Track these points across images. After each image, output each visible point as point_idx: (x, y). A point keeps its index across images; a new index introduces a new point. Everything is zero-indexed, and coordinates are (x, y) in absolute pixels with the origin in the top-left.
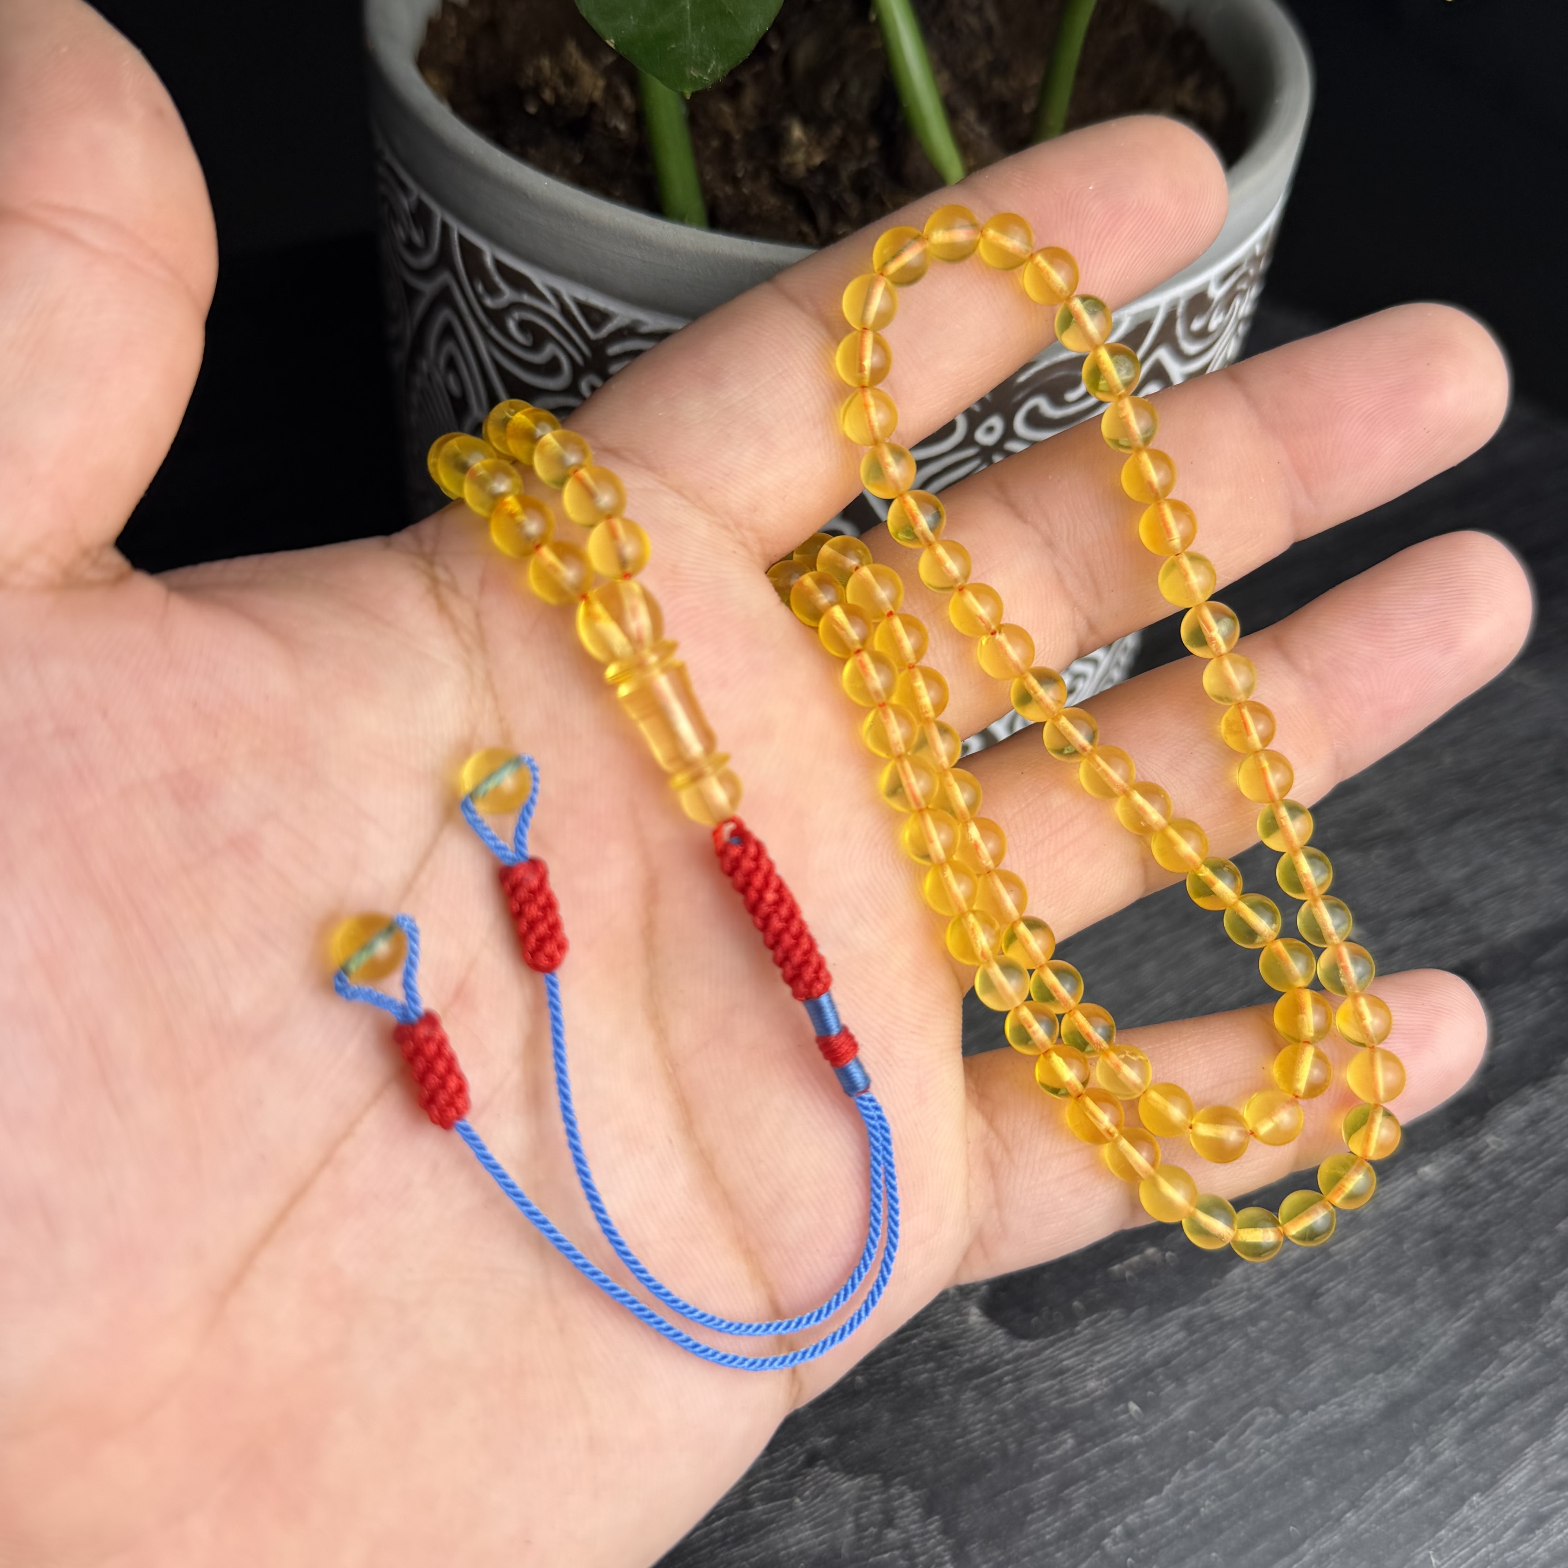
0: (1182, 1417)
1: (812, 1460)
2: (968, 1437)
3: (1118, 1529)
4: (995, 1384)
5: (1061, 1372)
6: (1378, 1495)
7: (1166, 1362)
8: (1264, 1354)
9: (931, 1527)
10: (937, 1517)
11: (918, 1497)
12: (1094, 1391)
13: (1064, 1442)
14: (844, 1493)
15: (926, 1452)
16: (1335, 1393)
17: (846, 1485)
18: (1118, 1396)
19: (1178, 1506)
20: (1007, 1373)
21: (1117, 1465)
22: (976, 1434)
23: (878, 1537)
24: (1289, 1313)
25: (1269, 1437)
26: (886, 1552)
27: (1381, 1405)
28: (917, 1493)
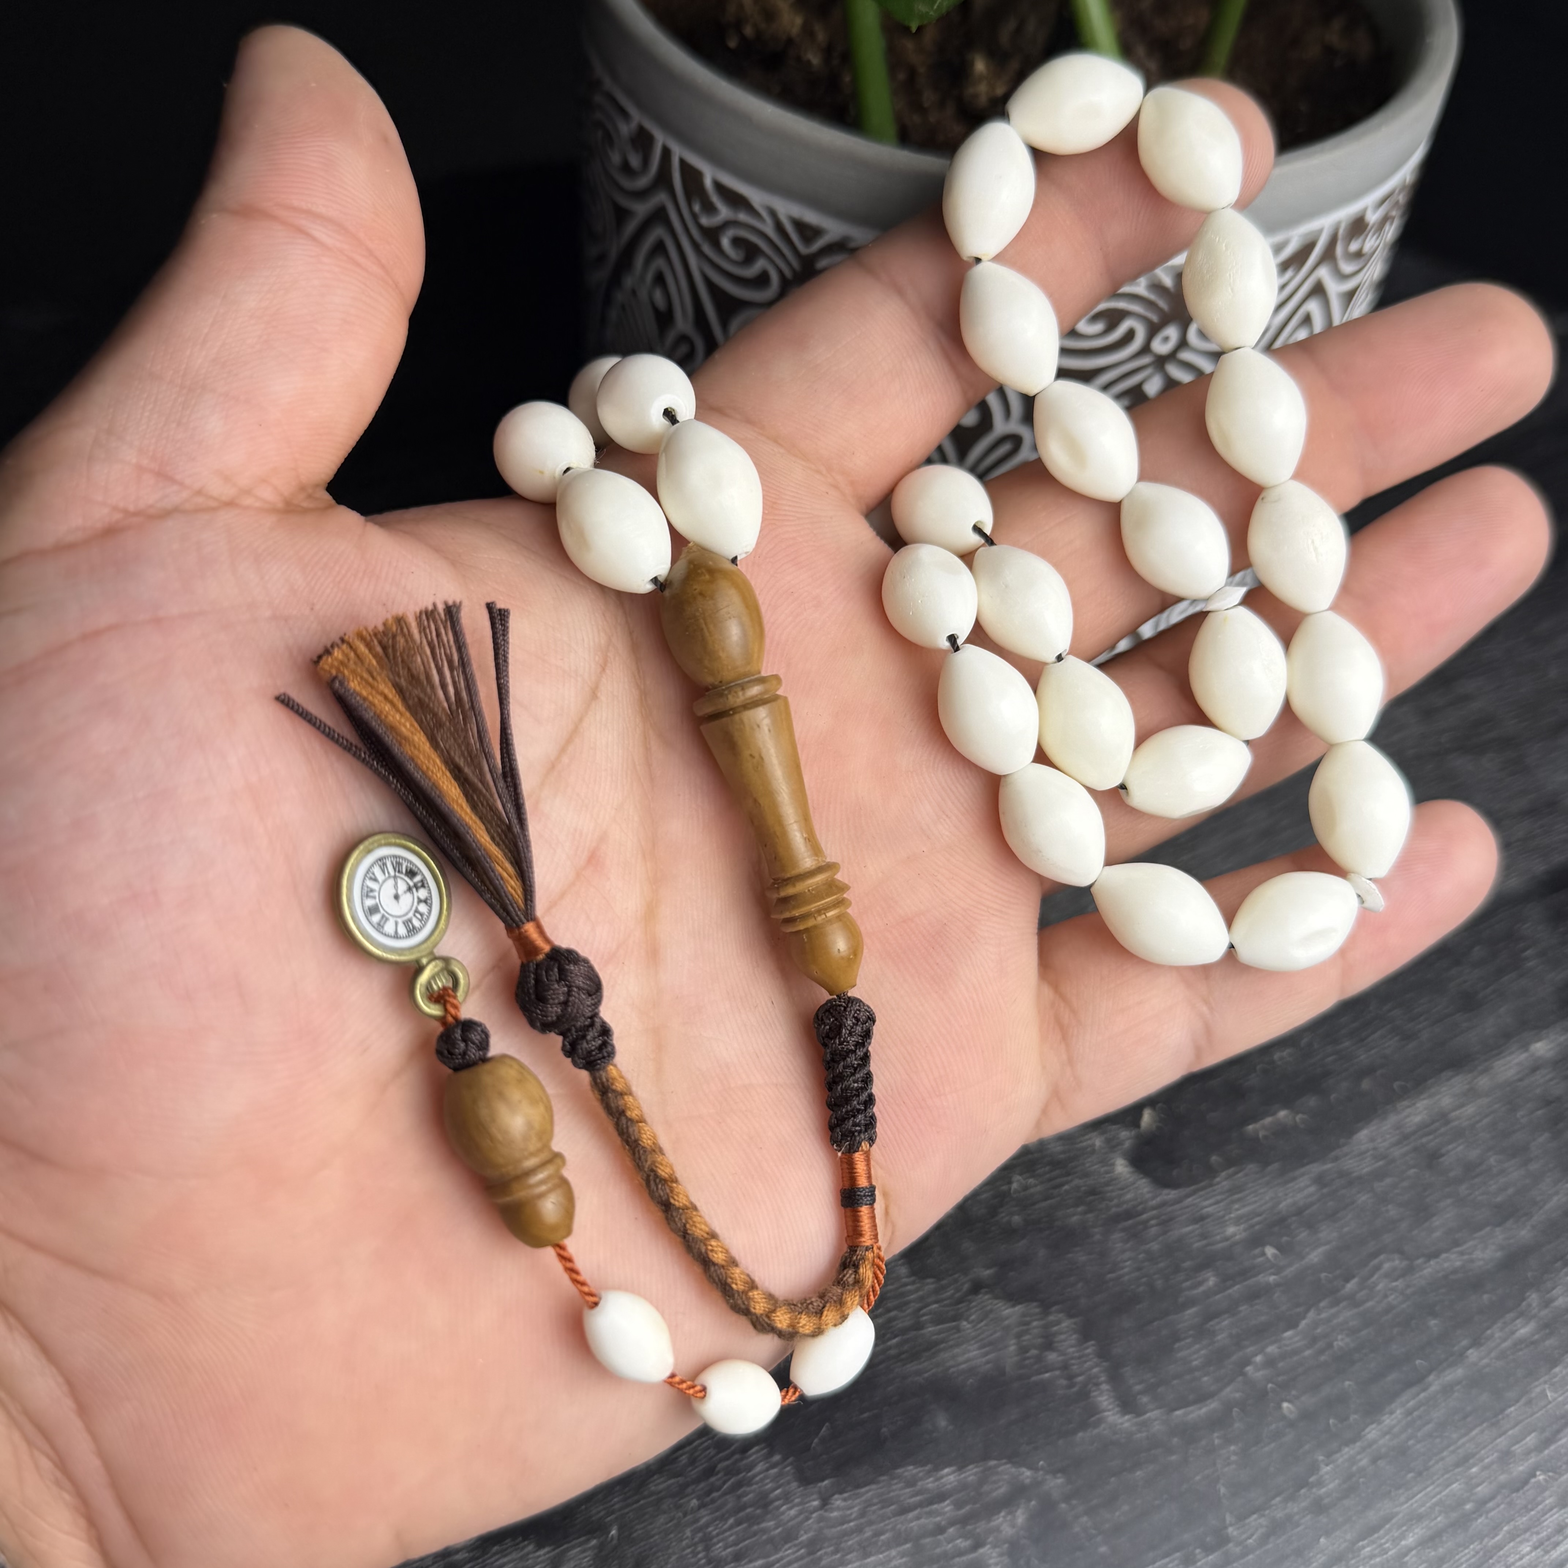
0: (1316, 1260)
1: (977, 1287)
2: (1121, 1272)
3: (1259, 1359)
4: (1141, 1227)
5: (1202, 1218)
6: (1497, 1335)
7: (1299, 1212)
8: (1390, 1207)
9: (1089, 1351)
10: (1092, 1342)
11: (1075, 1323)
12: (1234, 1235)
13: (1206, 1280)
14: (1007, 1318)
15: (1080, 1285)
16: (1456, 1243)
17: (1007, 1311)
18: (1256, 1241)
19: (1314, 1340)
20: (1152, 1218)
21: (1257, 1301)
22: (1126, 1270)
23: (1039, 1359)
24: (1412, 1171)
25: (1396, 1280)
26: (1047, 1372)
27: (1499, 1254)
28: (1073, 1320)
